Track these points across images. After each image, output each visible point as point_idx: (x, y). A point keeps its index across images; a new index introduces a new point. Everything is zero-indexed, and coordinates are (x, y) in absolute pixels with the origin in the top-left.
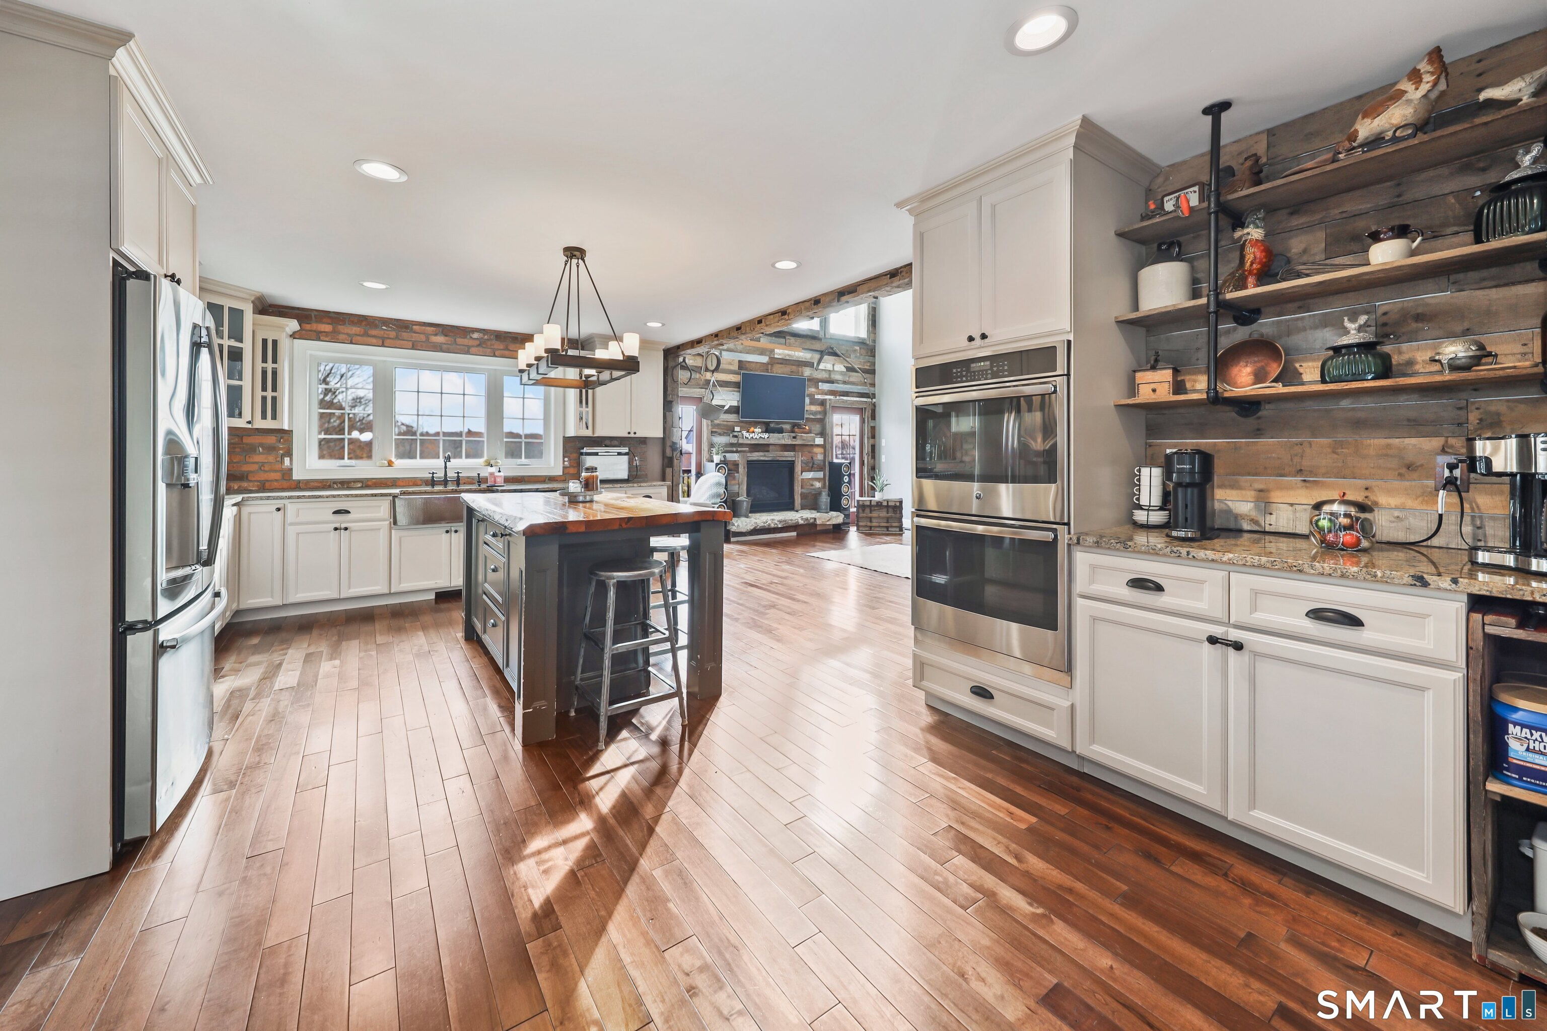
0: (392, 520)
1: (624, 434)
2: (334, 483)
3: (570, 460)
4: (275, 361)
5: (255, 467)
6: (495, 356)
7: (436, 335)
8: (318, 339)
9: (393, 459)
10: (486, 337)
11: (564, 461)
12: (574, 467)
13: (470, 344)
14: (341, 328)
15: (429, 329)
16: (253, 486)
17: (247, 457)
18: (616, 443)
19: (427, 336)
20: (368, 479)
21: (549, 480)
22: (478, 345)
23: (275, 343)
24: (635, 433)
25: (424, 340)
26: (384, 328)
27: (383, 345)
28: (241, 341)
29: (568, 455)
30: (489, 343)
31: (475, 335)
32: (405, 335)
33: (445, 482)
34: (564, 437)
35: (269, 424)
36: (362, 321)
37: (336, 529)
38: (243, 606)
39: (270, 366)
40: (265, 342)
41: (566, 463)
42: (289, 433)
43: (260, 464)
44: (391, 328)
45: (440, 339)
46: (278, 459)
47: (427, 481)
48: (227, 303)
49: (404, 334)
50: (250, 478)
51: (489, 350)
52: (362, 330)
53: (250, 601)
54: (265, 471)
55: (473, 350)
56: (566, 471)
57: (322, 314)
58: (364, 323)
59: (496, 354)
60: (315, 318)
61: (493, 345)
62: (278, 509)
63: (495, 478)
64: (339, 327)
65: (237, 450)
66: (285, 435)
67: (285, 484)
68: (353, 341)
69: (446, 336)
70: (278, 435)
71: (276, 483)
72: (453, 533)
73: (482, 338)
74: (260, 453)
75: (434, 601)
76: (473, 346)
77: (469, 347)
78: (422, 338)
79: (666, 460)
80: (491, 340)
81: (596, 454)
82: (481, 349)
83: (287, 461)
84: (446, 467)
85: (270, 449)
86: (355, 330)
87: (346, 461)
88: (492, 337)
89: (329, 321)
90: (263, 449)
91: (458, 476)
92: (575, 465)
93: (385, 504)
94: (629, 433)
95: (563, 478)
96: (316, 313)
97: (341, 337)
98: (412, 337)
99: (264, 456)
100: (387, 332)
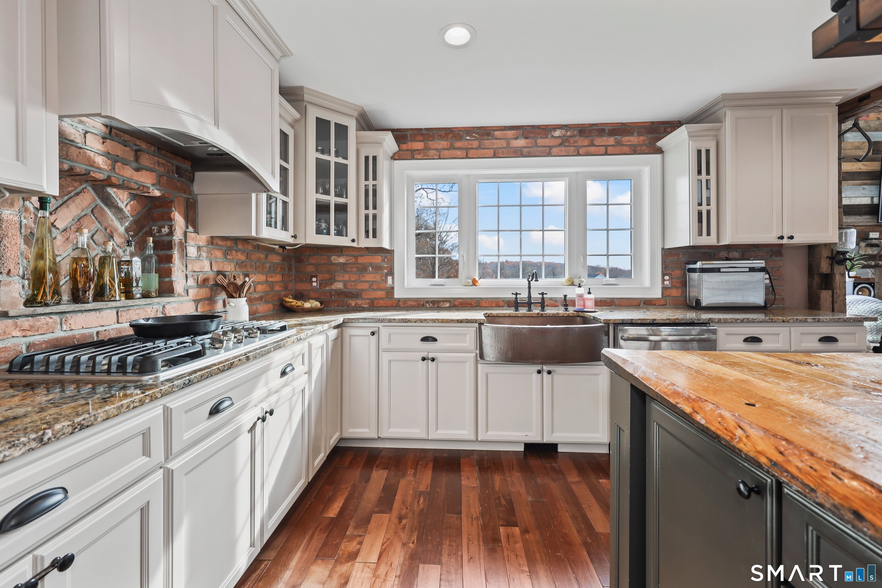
0: (478, 352)
1: (771, 238)
2: (427, 302)
3: (671, 278)
4: (375, 178)
5: (366, 286)
6: (579, 154)
7: (516, 138)
8: (413, 158)
9: (477, 279)
10: (569, 133)
11: (663, 280)
12: (677, 288)
13: (551, 144)
14: (431, 144)
15: (510, 133)
16: (365, 304)
17: (361, 276)
18: (736, 254)
19: (508, 140)
20: (455, 299)
21: (644, 303)
22: (560, 145)
23: (375, 158)
24: (791, 237)
25: (505, 146)
26: (468, 138)
27: (467, 157)
28: (346, 158)
29: (668, 272)
30: (572, 140)
31: (557, 133)
32: (487, 143)
33: (529, 304)
34: (663, 249)
35: (371, 243)
36: (449, 134)
37: (424, 359)
38: (345, 435)
39: (371, 182)
40: (367, 158)
41: (667, 283)
42: (390, 252)
43: (371, 283)
44: (474, 137)
45: (521, 142)
46: (383, 278)
47: (509, 302)
48: (334, 119)
49: (486, 141)
50: (363, 296)
51: (572, 148)
52: (449, 143)
53: (351, 430)
54: (374, 290)
55: (555, 150)
56: (667, 293)
57: (415, 132)
58: (450, 136)
59: (580, 152)
60: (411, 137)
61: (577, 142)
62: (373, 334)
63: (584, 300)
64: (430, 143)
65: (354, 269)
66: (388, 253)
67: (389, 302)
68: (442, 156)
69: (527, 138)
70: (383, 255)
71: (382, 301)
72: (545, 374)
73: (564, 135)
74: (371, 273)
75: (522, 455)
76: (554, 146)
77: (551, 147)
78: (503, 143)
79: (817, 279)
80: (574, 136)
81: (718, 270)
82: (563, 148)
83: (390, 279)
84: (529, 288)
85: (378, 268)
86: (443, 144)
87: (437, 280)
88: (575, 133)
89: (421, 138)
90: (372, 269)
91: (543, 298)
92: (679, 285)
93: (471, 331)
94: (782, 238)
95: (663, 302)
96: (411, 132)
97: (432, 153)
98: (493, 144)
99: (373, 275)
100: (470, 142)
